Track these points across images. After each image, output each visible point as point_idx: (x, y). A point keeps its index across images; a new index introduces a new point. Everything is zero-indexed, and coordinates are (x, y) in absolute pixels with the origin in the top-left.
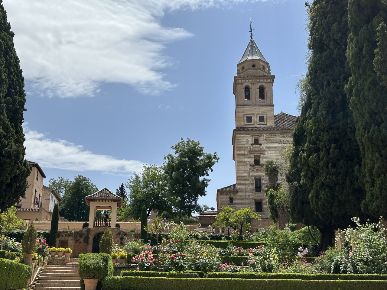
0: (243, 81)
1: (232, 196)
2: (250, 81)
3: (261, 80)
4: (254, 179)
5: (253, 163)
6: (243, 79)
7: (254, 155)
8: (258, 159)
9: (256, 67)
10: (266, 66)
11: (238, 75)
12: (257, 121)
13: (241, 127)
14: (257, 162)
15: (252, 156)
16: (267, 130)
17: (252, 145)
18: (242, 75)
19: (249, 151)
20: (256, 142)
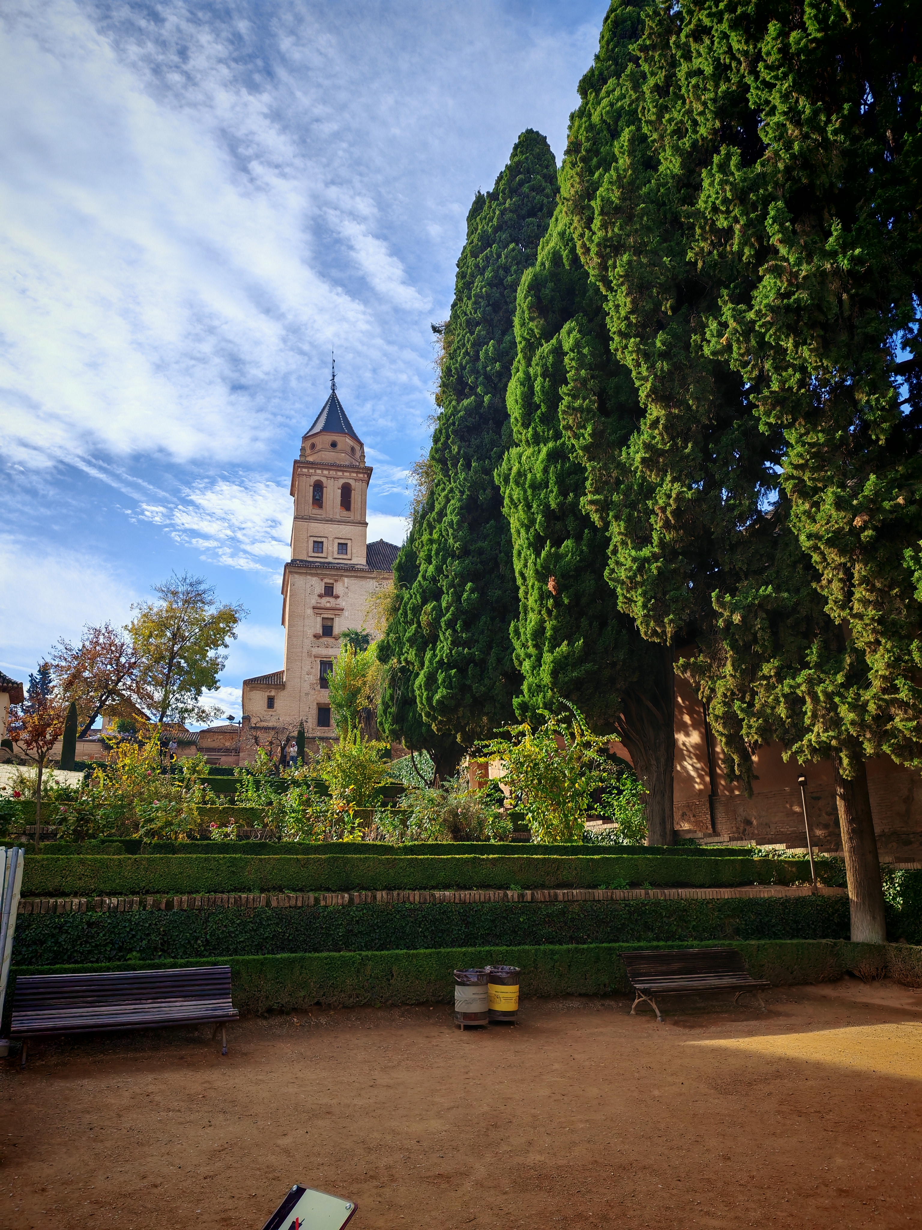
0: (311, 471)
1: (273, 694)
2: (326, 472)
3: (346, 474)
4: (319, 662)
5: (320, 631)
6: (312, 468)
7: (323, 616)
8: (329, 624)
9: (339, 447)
10: (357, 448)
11: (303, 459)
12: (333, 552)
13: (301, 561)
14: (327, 631)
15: (319, 620)
16: (351, 570)
17: (320, 596)
18: (310, 459)
19: (314, 608)
20: (329, 591)
